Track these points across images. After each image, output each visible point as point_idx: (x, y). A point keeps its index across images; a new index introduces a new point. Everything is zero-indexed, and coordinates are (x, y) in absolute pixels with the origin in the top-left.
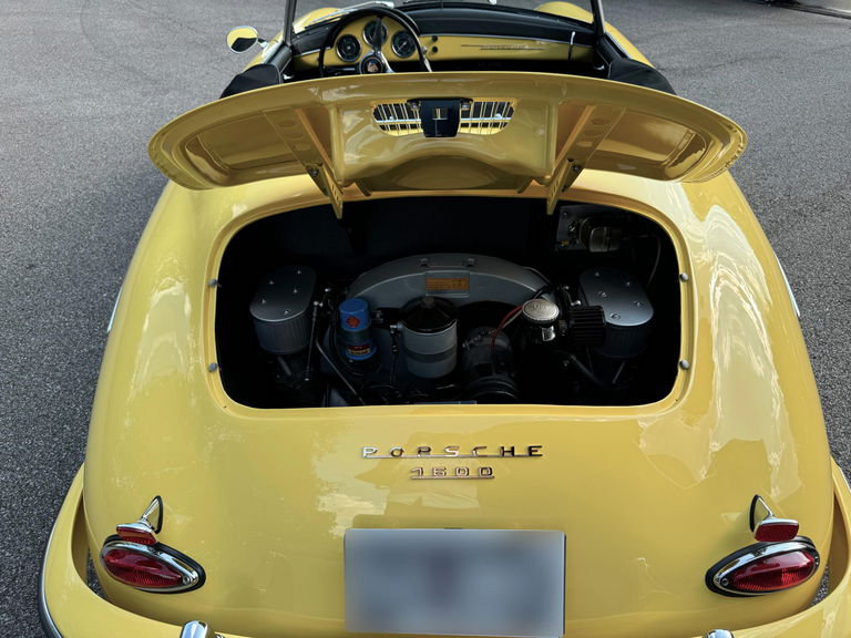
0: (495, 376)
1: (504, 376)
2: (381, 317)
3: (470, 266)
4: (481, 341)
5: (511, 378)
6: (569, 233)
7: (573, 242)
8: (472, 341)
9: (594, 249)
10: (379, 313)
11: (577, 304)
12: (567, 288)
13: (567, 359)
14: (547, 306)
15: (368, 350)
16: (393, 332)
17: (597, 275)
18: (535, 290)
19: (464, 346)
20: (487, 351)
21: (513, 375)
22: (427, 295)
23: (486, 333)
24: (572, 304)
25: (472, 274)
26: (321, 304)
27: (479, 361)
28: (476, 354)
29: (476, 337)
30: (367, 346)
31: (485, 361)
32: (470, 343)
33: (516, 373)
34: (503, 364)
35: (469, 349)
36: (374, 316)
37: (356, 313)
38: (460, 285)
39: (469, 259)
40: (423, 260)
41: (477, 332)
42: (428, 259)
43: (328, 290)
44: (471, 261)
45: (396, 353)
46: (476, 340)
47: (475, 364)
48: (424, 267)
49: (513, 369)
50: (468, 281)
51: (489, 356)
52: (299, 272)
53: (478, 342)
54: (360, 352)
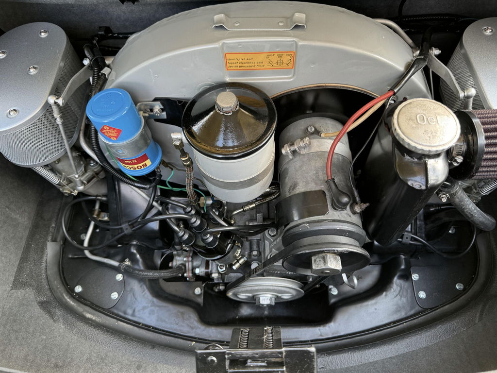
0: (332, 214)
1: (345, 214)
2: (163, 110)
3: (297, 27)
4: (309, 145)
5: (354, 213)
8: (295, 147)
10: (158, 107)
11: (470, 94)
12: (437, 52)
13: (447, 192)
14: (439, 118)
15: (148, 162)
16: (178, 143)
17: (488, 32)
18: (401, 68)
19: (283, 151)
20: (319, 163)
21: (358, 209)
22: (228, 80)
23: (317, 132)
24: (462, 95)
25: (301, 43)
26: (60, 101)
27: (307, 183)
28: (301, 167)
29: (302, 139)
30: (144, 158)
31: (316, 184)
32: (292, 148)
33: (364, 206)
34: (345, 200)
35: (291, 157)
36: (152, 110)
37: (111, 119)
38: (280, 62)
39: (297, 15)
40: (217, 17)
41: (303, 128)
42: (226, 15)
43: (86, 62)
44: (300, 17)
45: (188, 166)
46: (302, 144)
47: (301, 189)
48: (220, 32)
49: (358, 199)
50: (293, 55)
51: (322, 176)
52: (43, 35)
53: (304, 148)
54: (136, 166)
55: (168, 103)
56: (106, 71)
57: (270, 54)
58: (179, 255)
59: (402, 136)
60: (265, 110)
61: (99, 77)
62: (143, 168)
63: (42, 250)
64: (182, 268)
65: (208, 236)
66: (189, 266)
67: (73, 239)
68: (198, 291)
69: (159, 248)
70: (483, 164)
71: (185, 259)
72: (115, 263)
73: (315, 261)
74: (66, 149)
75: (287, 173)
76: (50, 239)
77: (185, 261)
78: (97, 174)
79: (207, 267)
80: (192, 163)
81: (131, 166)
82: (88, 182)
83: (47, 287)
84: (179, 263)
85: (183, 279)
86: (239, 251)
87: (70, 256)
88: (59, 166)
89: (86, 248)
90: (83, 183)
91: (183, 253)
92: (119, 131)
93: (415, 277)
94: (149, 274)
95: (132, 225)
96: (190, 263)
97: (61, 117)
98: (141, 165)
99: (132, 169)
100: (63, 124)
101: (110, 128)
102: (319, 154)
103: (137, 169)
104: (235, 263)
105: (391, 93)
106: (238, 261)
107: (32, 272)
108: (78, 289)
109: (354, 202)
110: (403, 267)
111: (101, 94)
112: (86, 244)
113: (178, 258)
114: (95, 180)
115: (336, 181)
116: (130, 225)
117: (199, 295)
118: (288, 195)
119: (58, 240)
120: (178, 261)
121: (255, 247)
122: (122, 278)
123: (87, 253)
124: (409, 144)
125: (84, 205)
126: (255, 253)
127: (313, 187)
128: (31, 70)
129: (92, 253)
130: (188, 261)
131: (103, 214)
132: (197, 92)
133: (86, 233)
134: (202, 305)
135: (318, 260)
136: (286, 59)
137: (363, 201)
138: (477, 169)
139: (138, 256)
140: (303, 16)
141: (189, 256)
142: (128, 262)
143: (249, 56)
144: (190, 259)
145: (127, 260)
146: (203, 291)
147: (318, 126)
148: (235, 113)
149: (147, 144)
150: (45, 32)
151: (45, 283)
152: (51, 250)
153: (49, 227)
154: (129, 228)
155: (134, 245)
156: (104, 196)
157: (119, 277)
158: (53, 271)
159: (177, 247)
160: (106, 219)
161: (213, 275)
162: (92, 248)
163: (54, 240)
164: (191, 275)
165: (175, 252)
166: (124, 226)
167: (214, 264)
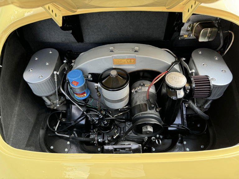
0: (149, 111)
1: (153, 111)
2: (91, 77)
3: (136, 51)
4: (141, 89)
5: (157, 111)
6: (188, 31)
7: (189, 35)
9: (201, 40)
10: (90, 76)
11: (193, 71)
12: (184, 59)
13: (187, 103)
14: (180, 77)
15: (85, 95)
16: (96, 87)
17: (200, 53)
18: (170, 64)
19: (132, 91)
20: (145, 95)
21: (158, 110)
22: (114, 67)
23: (144, 85)
24: (190, 72)
25: (137, 56)
26: (58, 73)
27: (140, 101)
28: (138, 96)
29: (139, 87)
30: (84, 93)
31: (143, 101)
32: (135, 90)
33: (160, 109)
34: (153, 106)
35: (135, 93)
36: (87, 77)
37: (76, 79)
38: (131, 62)
39: (136, 48)
40: (111, 48)
41: (139, 84)
42: (114, 47)
43: (65, 61)
44: (137, 48)
45: (99, 96)
46: (139, 89)
47: (138, 103)
48: (112, 53)
49: (158, 106)
50: (135, 60)
51: (146, 99)
52: (51, 52)
53: (140, 90)
54: (81, 96)
55: (93, 75)
56: (73, 64)
57: (128, 59)
58: (92, 135)
59: (168, 83)
60: (126, 76)
61: (70, 66)
62: (83, 97)
63: (38, 132)
64: (93, 139)
65: (105, 121)
66: (96, 138)
67: (51, 128)
69: (84, 133)
70: (195, 92)
72: (68, 136)
73: (143, 128)
74: (56, 90)
75: (134, 99)
76: (41, 128)
77: (95, 137)
78: (64, 101)
79: (103, 139)
80: (100, 95)
81: (79, 96)
82: (61, 104)
83: (39, 147)
84: (92, 138)
85: (93, 144)
86: (116, 130)
87: (49, 135)
88: (51, 98)
89: (56, 131)
90: (59, 104)
91: (94, 134)
92: (78, 83)
93: (185, 143)
94: (81, 139)
95: (75, 122)
96: (97, 138)
97: (57, 79)
100: (57, 81)
101: (75, 82)
102: (144, 92)
105: (167, 71)
106: (116, 135)
108: (52, 147)
109: (157, 108)
110: (180, 139)
111: (71, 71)
112: (56, 130)
115: (150, 100)
118: (134, 106)
119: (44, 129)
121: (122, 130)
123: (56, 133)
124: (170, 85)
125: (56, 114)
126: (122, 132)
127: (142, 102)
128: (47, 64)
129: (58, 133)
130: (96, 137)
131: (63, 119)
132: (103, 71)
133: (56, 126)
136: (132, 61)
137: (159, 107)
138: (194, 94)
139: (76, 134)
140: (138, 48)
142: (73, 136)
143: (121, 60)
144: (97, 136)
145: (73, 134)
146: (101, 149)
147: (144, 83)
148: (116, 77)
149: (85, 88)
150: (51, 51)
151: (39, 145)
152: (42, 132)
153: (41, 124)
154: (74, 122)
155: (75, 130)
156: (65, 111)
157: (68, 143)
158: (42, 140)
159: (92, 131)
160: (64, 120)
161: (106, 141)
162: (58, 131)
163: (43, 129)
164: (97, 142)
165: (91, 133)
166: (72, 122)
167: (106, 136)
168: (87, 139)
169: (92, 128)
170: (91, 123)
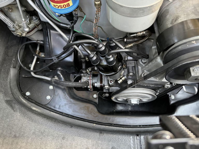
28: (180, 6)
35: (171, 1)
45: (98, 5)
47: (182, 19)
54: (62, 4)
58: (84, 76)
62: (67, 7)
63: (8, 72)
64: (87, 83)
65: (111, 56)
66: (90, 82)
67: (24, 66)
68: (95, 96)
69: (73, 73)
71: (88, 78)
72: (49, 79)
73: (193, 70)
75: (168, 12)
76: (12, 67)
78: (37, 25)
79: (101, 82)
81: (59, 5)
83: (10, 92)
84: (84, 81)
85: (87, 89)
86: (123, 72)
87: (23, 76)
89: (32, 71)
90: (28, 27)
91: (87, 75)
94: (69, 84)
96: (91, 81)
98: (66, 4)
99: (59, 8)
103: (63, 8)
104: (119, 80)
106: (121, 79)
107: (2, 84)
108: (28, 94)
112: (32, 69)
113: (84, 78)
114: (36, 30)
116: (57, 57)
117: (96, 98)
118: (169, 26)
119: (17, 67)
120: (84, 79)
122: (52, 88)
123: (32, 73)
125: (30, 47)
126: (131, 74)
129: (35, 73)
131: (41, 53)
133: (32, 64)
134: (98, 103)
135: (196, 69)
139: (61, 76)
141: (91, 77)
142: (56, 78)
144: (91, 78)
145: (56, 76)
146: (98, 96)
151: (9, 90)
152: (13, 72)
153: (11, 60)
154: (56, 59)
155: (59, 70)
156: (41, 41)
157: (51, 87)
158: (14, 83)
159: (84, 71)
160: (43, 56)
161: (106, 87)
162: (35, 71)
163: (14, 67)
164: (91, 87)
165: (82, 75)
166: (53, 58)
167: (106, 80)
168: (78, 84)
169: (84, 67)
170: (82, 60)
